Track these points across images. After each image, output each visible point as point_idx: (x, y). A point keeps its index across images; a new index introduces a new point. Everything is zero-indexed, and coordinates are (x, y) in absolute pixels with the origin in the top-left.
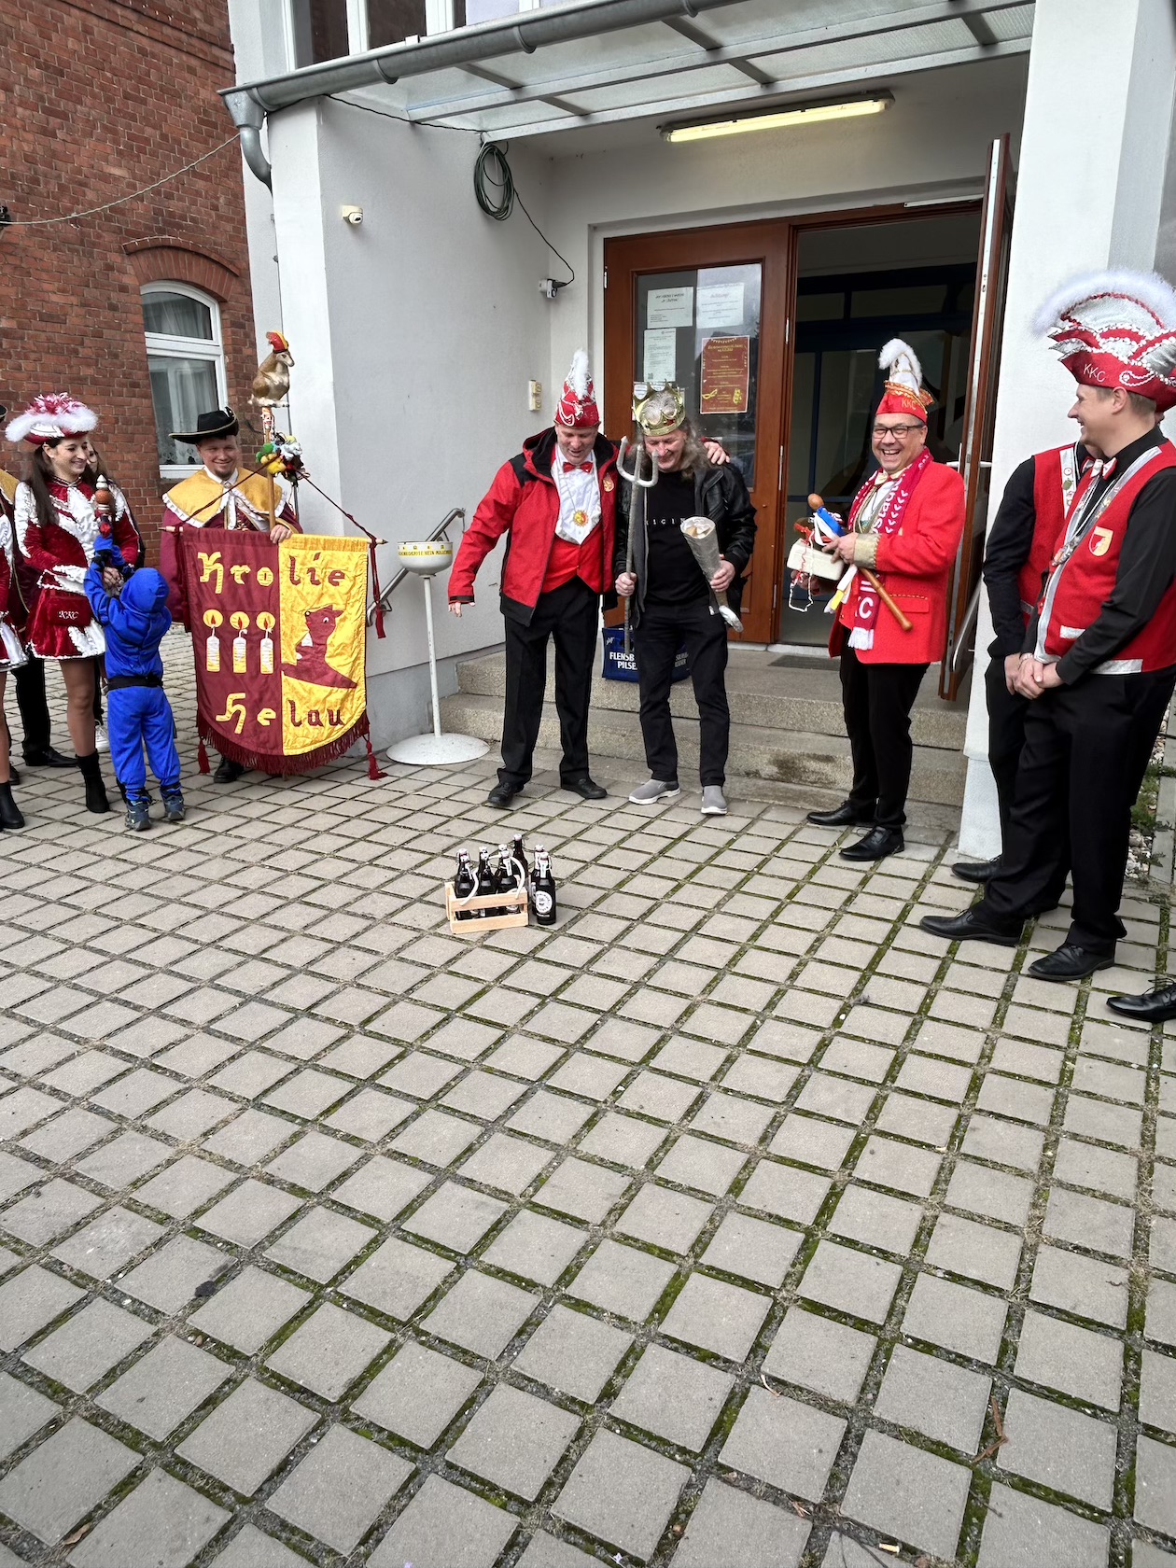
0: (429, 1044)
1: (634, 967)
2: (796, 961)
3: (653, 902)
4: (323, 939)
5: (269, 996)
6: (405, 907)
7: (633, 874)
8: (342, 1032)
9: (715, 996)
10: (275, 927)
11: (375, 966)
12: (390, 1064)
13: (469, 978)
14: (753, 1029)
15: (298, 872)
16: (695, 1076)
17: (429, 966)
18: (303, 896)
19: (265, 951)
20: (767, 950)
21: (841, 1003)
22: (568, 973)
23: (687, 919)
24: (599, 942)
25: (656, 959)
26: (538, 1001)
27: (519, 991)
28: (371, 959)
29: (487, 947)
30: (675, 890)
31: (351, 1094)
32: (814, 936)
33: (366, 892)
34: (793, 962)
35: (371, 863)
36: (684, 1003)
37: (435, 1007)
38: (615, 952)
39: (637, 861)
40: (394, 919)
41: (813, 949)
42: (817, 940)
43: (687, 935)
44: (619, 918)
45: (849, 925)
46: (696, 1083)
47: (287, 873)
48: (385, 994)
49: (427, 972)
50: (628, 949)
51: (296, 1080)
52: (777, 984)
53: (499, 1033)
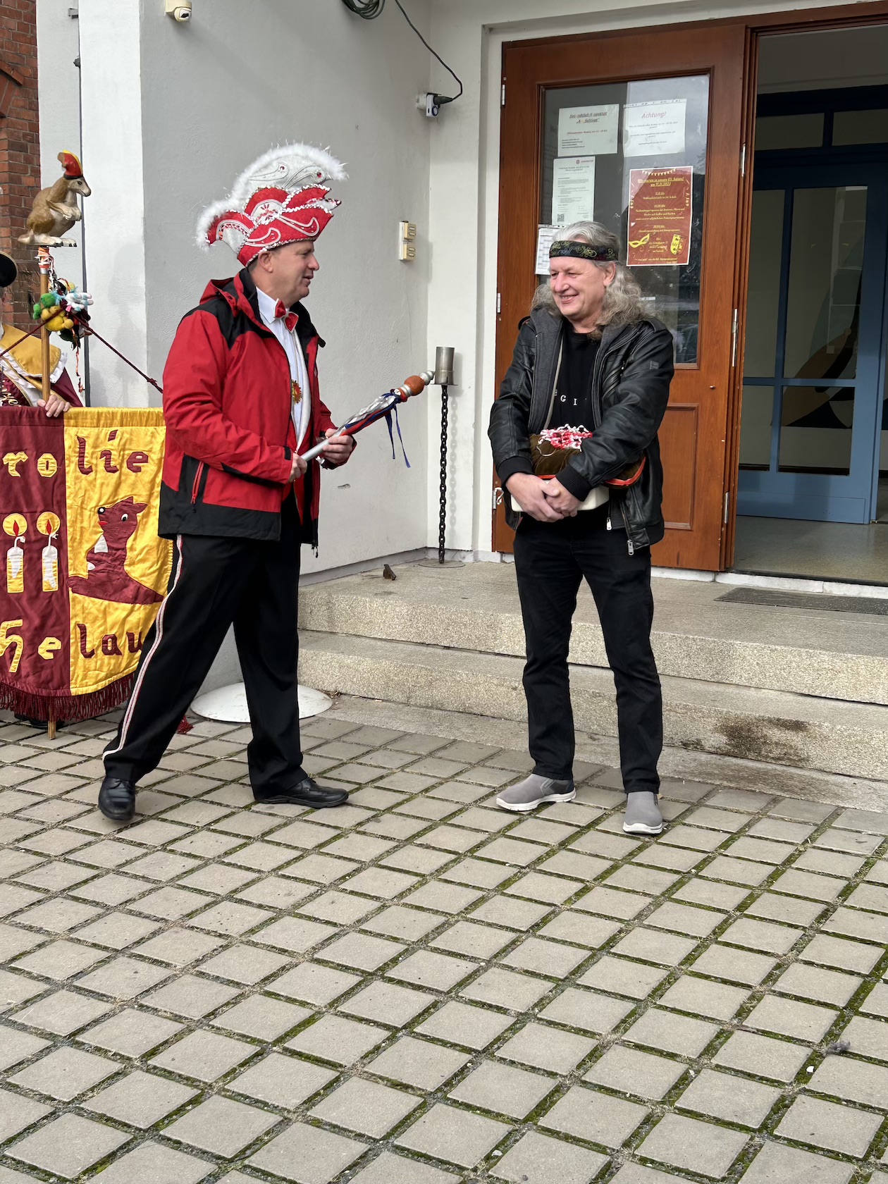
0: (235, 1086)
1: (521, 994)
2: (748, 993)
3: (549, 909)
4: (95, 945)
5: (19, 1018)
6: (208, 906)
7: (522, 871)
8: (117, 1066)
9: (632, 1035)
10: (30, 928)
11: (164, 983)
12: (180, 1111)
13: (293, 1001)
14: (684, 1081)
15: (65, 857)
16: (600, 1140)
17: (238, 984)
18: (69, 888)
19: (14, 959)
20: (707, 977)
21: (808, 1051)
22: (428, 999)
23: (598, 932)
24: (473, 959)
25: (550, 985)
26: (387, 1034)
27: (361, 1020)
28: (159, 973)
29: (319, 961)
30: (580, 894)
31: (126, 1148)
32: (772, 962)
33: (157, 886)
34: (743, 994)
35: (164, 847)
36: (588, 1044)
37: (243, 1037)
38: (494, 973)
39: (527, 854)
40: (194, 922)
41: (771, 978)
42: (778, 966)
43: (595, 954)
44: (501, 927)
45: (821, 949)
46: (601, 1149)
47: (49, 859)
48: (177, 1018)
49: (235, 991)
50: (512, 969)
51: (52, 1126)
52: (720, 1022)
53: (330, 1074)
